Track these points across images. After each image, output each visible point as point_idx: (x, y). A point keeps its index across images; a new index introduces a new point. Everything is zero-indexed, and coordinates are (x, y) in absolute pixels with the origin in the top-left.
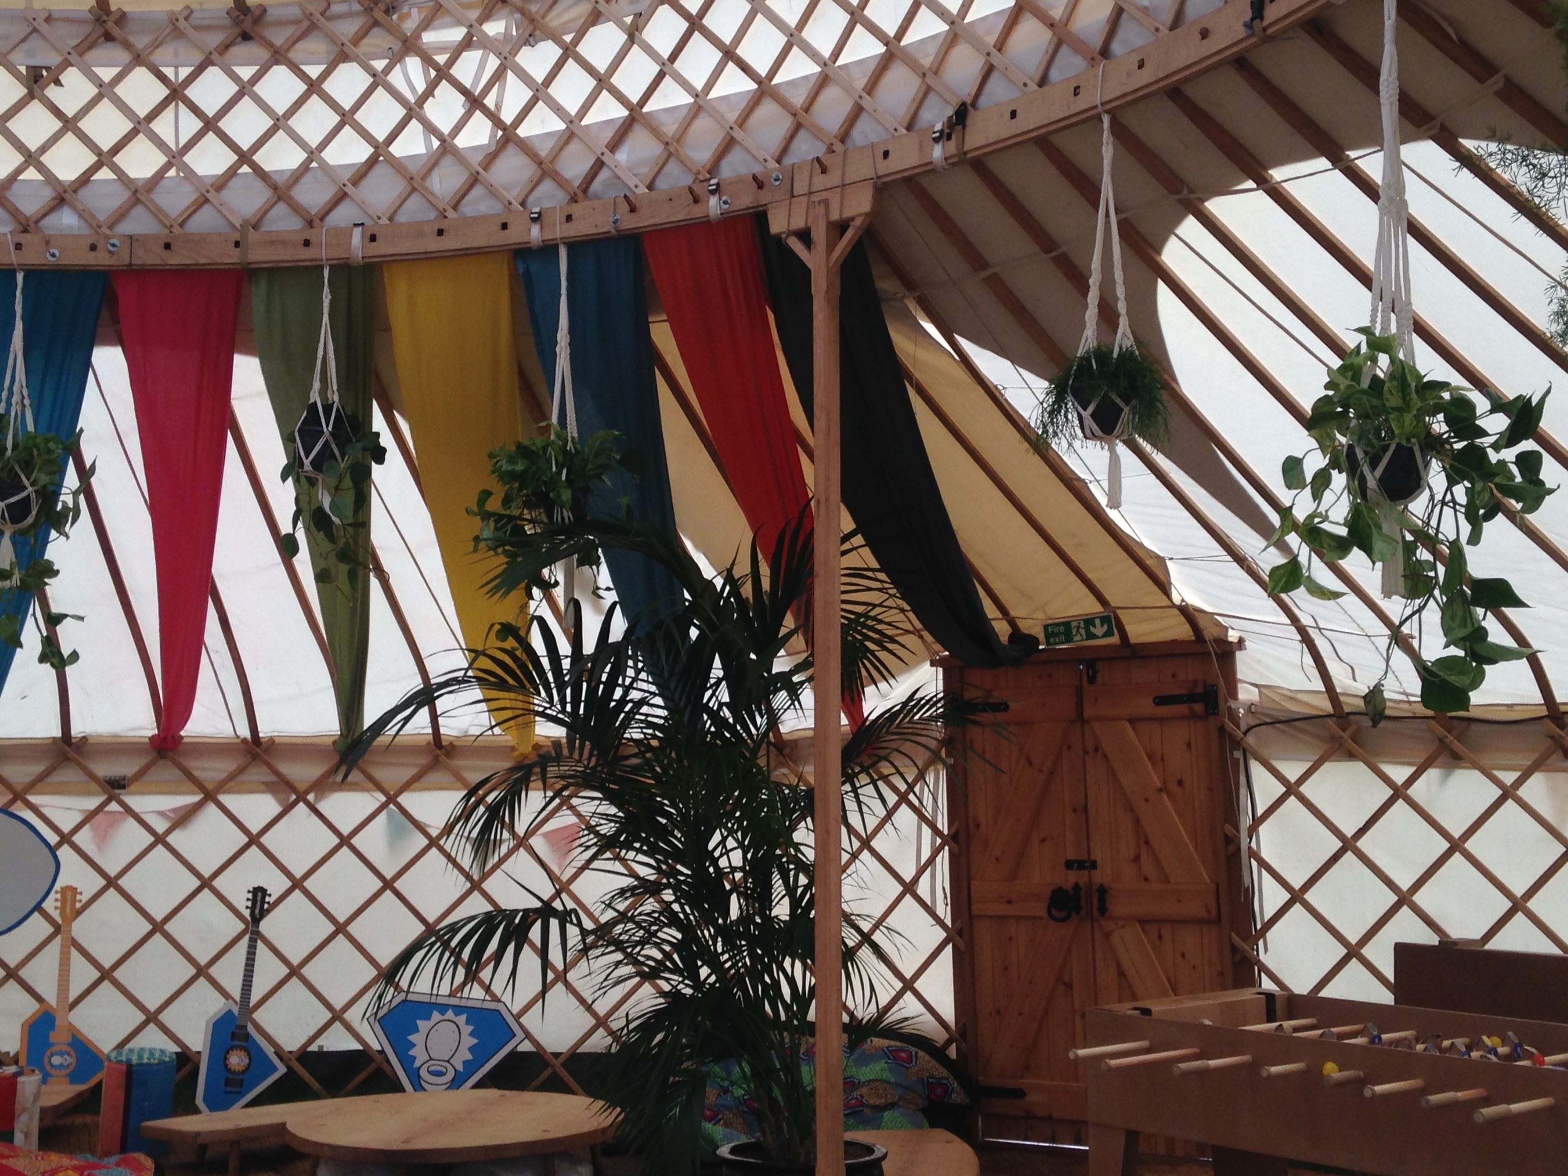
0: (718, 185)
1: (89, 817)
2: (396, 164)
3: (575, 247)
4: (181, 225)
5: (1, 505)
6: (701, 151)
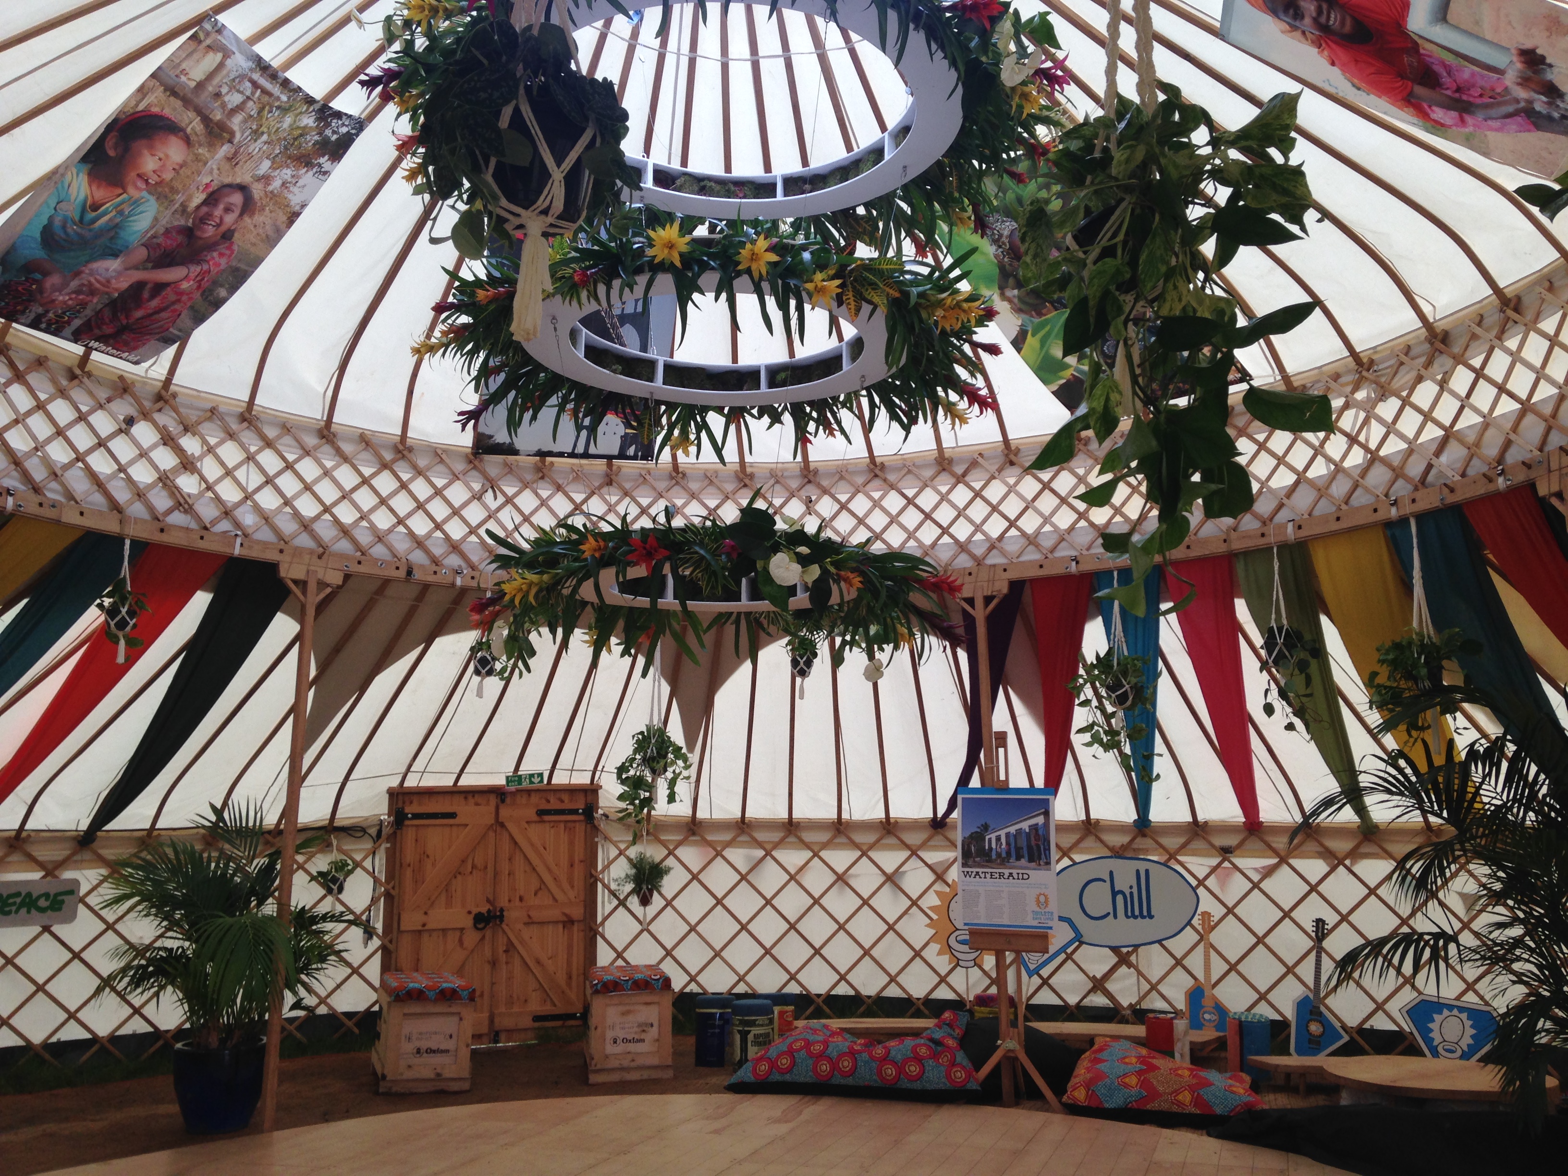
0: (1503, 470)
1: (1214, 870)
2: (1311, 483)
3: (1421, 518)
4: (1194, 535)
5: (1113, 696)
6: (1491, 450)
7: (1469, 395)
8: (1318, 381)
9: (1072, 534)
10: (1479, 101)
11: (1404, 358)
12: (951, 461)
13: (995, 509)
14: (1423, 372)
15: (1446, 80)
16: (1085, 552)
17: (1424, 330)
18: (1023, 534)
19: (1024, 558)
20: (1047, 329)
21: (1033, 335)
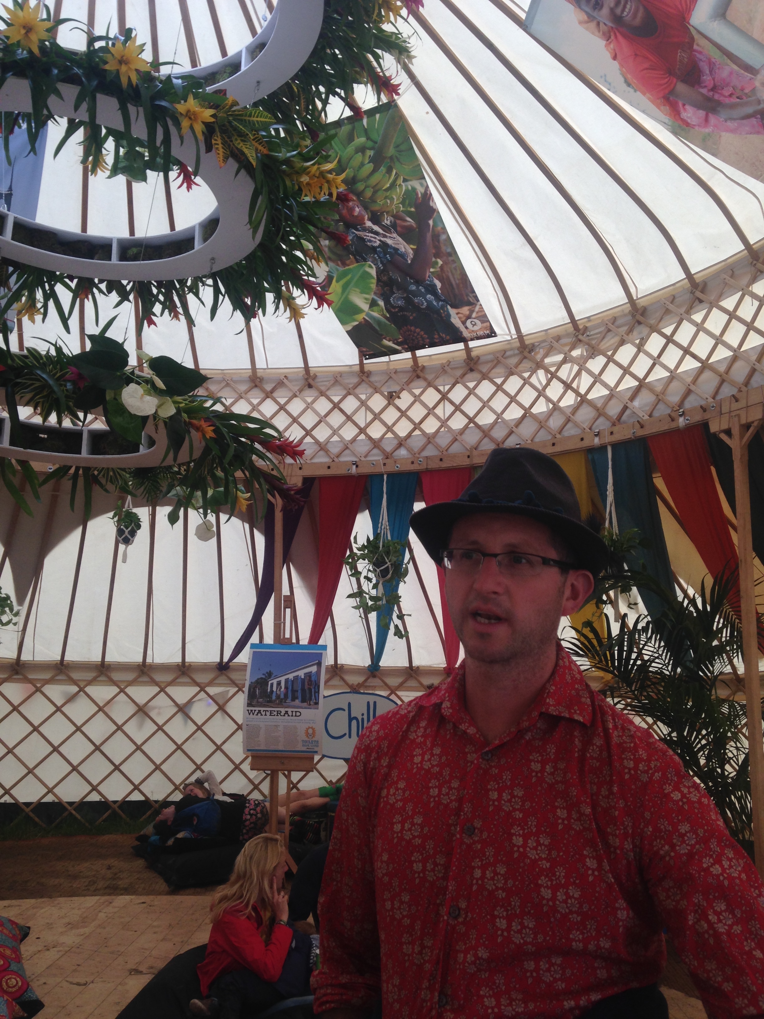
0: (683, 412)
2: (534, 416)
3: (615, 446)
4: (446, 450)
5: (378, 570)
6: (674, 398)
7: (660, 355)
8: (544, 341)
9: (353, 444)
10: (727, 101)
11: (611, 326)
12: (261, 380)
13: (295, 420)
14: (625, 337)
15: (707, 78)
16: (363, 459)
17: (629, 305)
18: (317, 442)
19: (316, 460)
20: (349, 277)
21: (337, 281)
